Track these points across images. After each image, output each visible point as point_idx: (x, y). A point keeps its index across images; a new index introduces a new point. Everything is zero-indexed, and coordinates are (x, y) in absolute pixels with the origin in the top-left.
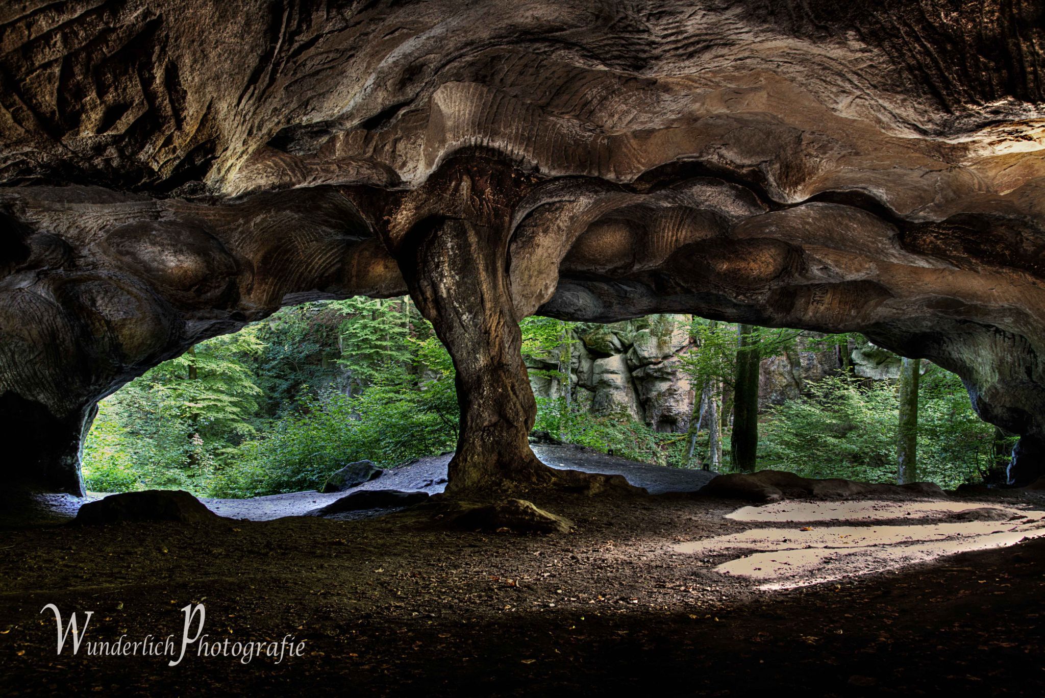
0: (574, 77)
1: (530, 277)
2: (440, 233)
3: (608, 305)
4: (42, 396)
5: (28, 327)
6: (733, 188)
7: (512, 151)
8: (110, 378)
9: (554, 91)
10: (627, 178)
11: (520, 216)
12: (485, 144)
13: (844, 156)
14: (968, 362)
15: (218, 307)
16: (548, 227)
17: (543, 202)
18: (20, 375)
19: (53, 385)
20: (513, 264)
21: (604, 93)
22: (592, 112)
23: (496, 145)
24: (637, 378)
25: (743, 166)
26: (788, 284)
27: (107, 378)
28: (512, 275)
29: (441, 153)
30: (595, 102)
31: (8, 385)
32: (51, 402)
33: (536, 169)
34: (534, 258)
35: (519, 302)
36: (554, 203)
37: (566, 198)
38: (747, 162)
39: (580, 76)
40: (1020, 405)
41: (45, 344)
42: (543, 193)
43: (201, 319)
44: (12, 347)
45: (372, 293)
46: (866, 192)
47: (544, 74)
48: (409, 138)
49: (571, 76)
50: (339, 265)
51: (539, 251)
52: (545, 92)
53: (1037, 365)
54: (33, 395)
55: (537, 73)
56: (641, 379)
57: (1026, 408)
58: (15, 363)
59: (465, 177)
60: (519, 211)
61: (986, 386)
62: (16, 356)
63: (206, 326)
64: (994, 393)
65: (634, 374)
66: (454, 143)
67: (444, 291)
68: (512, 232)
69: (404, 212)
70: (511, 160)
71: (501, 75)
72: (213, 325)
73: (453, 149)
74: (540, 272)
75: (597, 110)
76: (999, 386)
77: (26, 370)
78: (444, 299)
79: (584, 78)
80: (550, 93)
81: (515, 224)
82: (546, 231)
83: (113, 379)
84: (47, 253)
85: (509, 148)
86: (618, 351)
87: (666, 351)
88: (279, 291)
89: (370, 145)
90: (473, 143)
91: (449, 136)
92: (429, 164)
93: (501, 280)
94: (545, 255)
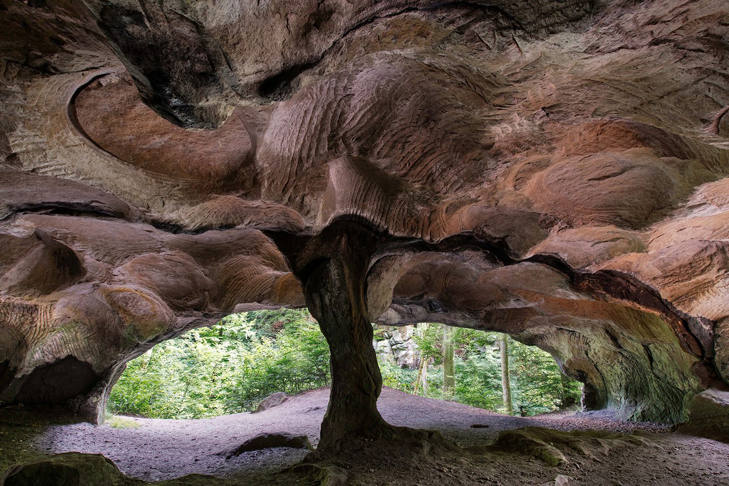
0: (427, 153)
1: (378, 296)
2: (328, 265)
3: (403, 317)
4: (90, 358)
5: (90, 318)
6: (484, 252)
7: (373, 219)
8: (131, 349)
9: (412, 164)
10: (436, 240)
11: (373, 261)
12: (358, 214)
13: (562, 229)
14: (555, 348)
15: (196, 310)
16: (388, 268)
17: (386, 255)
18: (79, 346)
19: (98, 352)
20: (369, 288)
21: (444, 167)
22: (433, 181)
23: (365, 215)
24: (394, 349)
25: (495, 238)
26: (495, 309)
27: (129, 350)
28: (368, 294)
29: (332, 216)
30: (437, 174)
31: (70, 351)
32: (95, 362)
33: (387, 230)
34: (381, 286)
35: (371, 311)
36: (391, 256)
37: (398, 254)
38: (498, 236)
39: (432, 152)
40: (582, 369)
41: (98, 328)
42: (386, 249)
43: (186, 316)
44: (76, 329)
45: (287, 305)
46: (556, 256)
47: (409, 148)
48: (313, 195)
49: (425, 151)
50: (270, 289)
51: (383, 281)
52: (406, 165)
53: (590, 350)
54: (84, 358)
55: (403, 148)
56: (396, 350)
57: (585, 370)
58: (77, 339)
59: (345, 235)
60: (373, 258)
61: (566, 360)
62: (78, 334)
63: (190, 321)
64: (570, 362)
65: (393, 347)
66: (341, 211)
67: (328, 301)
68: (368, 270)
69: (307, 251)
70: (373, 225)
71: (378, 149)
72: (195, 321)
73: (339, 214)
74: (384, 294)
75: (437, 180)
76: (572, 360)
77: (83, 343)
78: (327, 306)
79: (434, 153)
80: (409, 165)
81: (370, 266)
82: (387, 270)
83: (133, 350)
84: (97, 273)
85: (372, 218)
86: (387, 338)
87: (404, 339)
88: (233, 302)
89: (286, 195)
90: (351, 213)
91: (338, 206)
92: (325, 220)
93: (361, 296)
94: (387, 284)
